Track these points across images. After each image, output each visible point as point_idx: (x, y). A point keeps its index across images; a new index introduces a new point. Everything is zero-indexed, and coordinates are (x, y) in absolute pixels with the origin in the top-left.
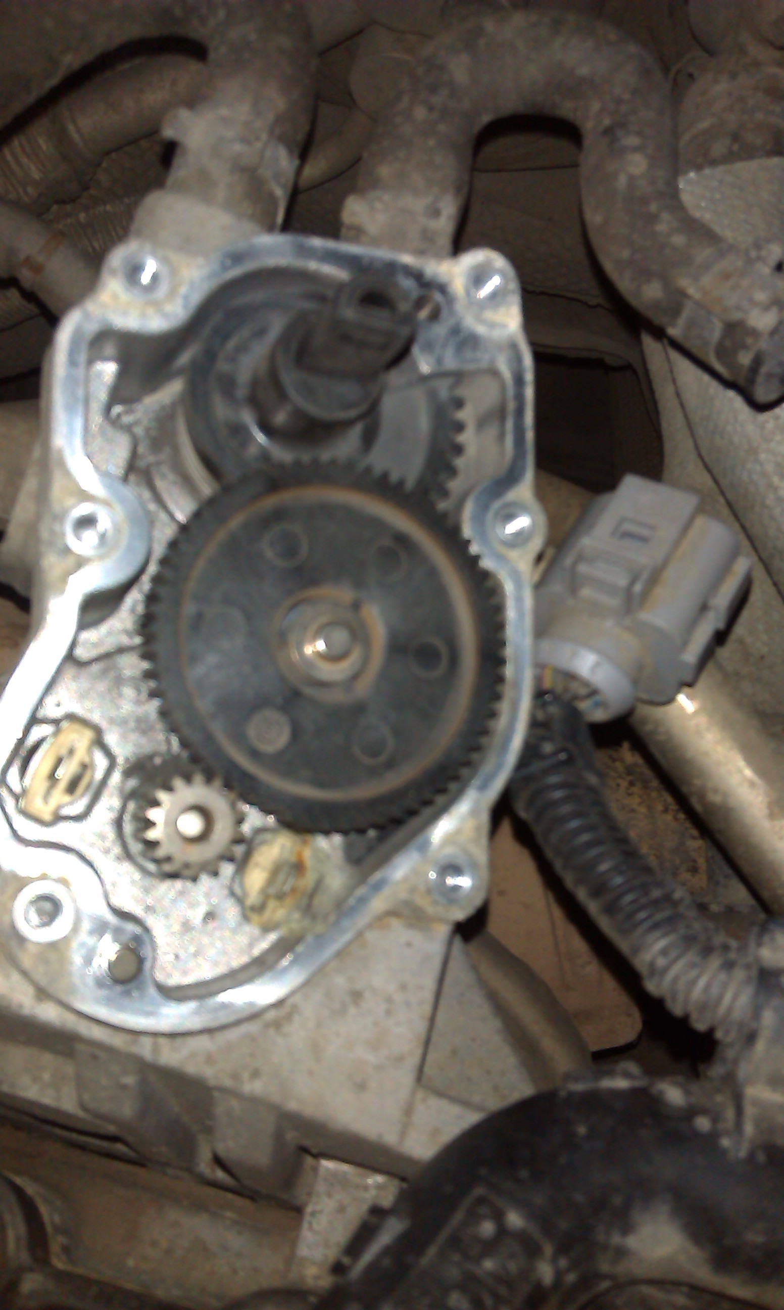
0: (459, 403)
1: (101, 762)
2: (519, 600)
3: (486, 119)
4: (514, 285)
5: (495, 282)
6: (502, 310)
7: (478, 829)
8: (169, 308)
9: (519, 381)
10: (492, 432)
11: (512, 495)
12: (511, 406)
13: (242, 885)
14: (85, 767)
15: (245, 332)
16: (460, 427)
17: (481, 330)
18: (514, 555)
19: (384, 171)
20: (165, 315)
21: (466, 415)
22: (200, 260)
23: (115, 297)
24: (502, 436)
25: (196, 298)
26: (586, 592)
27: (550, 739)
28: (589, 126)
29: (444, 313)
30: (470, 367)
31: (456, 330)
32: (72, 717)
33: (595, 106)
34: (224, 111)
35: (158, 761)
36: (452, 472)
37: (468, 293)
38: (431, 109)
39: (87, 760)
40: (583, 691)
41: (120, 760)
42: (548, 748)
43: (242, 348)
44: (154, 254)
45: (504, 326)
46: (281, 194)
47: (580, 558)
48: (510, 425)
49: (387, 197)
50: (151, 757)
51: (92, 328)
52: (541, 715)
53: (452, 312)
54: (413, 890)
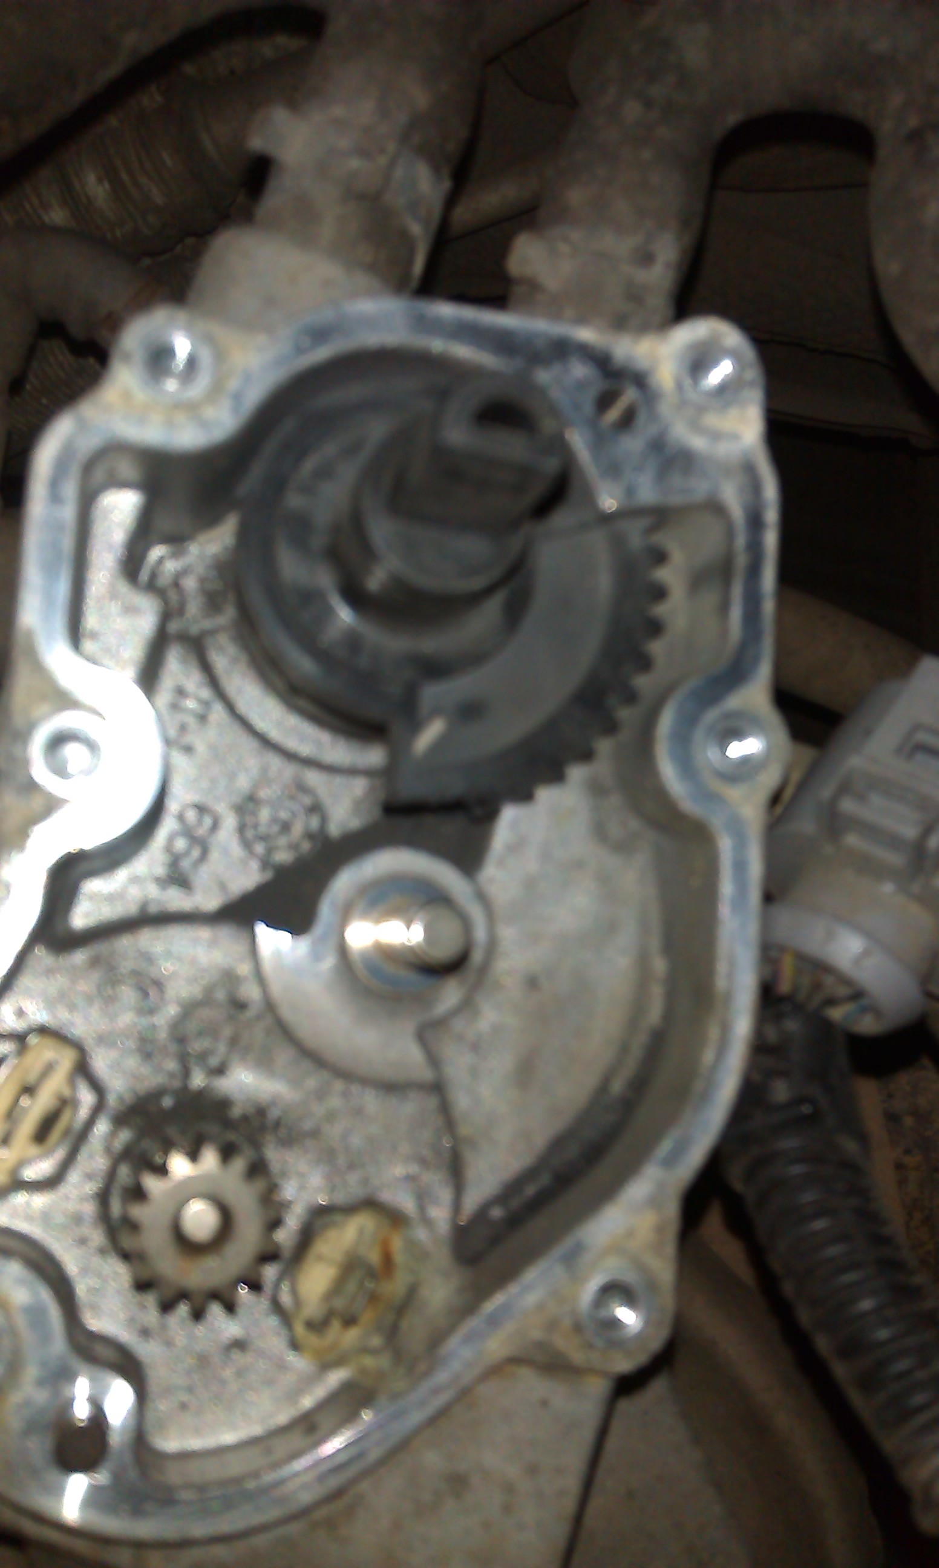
0: (660, 557)
1: (87, 1098)
2: (740, 866)
3: (733, 119)
4: (754, 373)
5: (722, 371)
6: (733, 413)
7: (660, 1230)
8: (210, 413)
9: (755, 522)
10: (710, 598)
11: (734, 701)
12: (741, 560)
13: (294, 1292)
14: (64, 1104)
15: (329, 449)
16: (659, 593)
17: (698, 443)
18: (734, 794)
19: (576, 196)
20: (203, 424)
21: (670, 575)
22: (262, 339)
23: (127, 396)
24: (724, 607)
25: (255, 395)
26: (852, 840)
27: (784, 1074)
28: (886, 129)
29: (642, 417)
30: (676, 500)
31: (658, 445)
32: (43, 1030)
33: (896, 98)
34: (338, 111)
35: (167, 1102)
36: (645, 663)
37: (679, 386)
38: (649, 104)
39: (67, 1092)
40: (842, 991)
41: (112, 1100)
42: (781, 1091)
43: (324, 473)
44: (190, 331)
45: (735, 437)
46: (420, 233)
47: (844, 788)
48: (737, 591)
49: (576, 235)
50: (157, 1095)
51: (88, 444)
52: (772, 1035)
53: (653, 416)
54: (552, 1325)
